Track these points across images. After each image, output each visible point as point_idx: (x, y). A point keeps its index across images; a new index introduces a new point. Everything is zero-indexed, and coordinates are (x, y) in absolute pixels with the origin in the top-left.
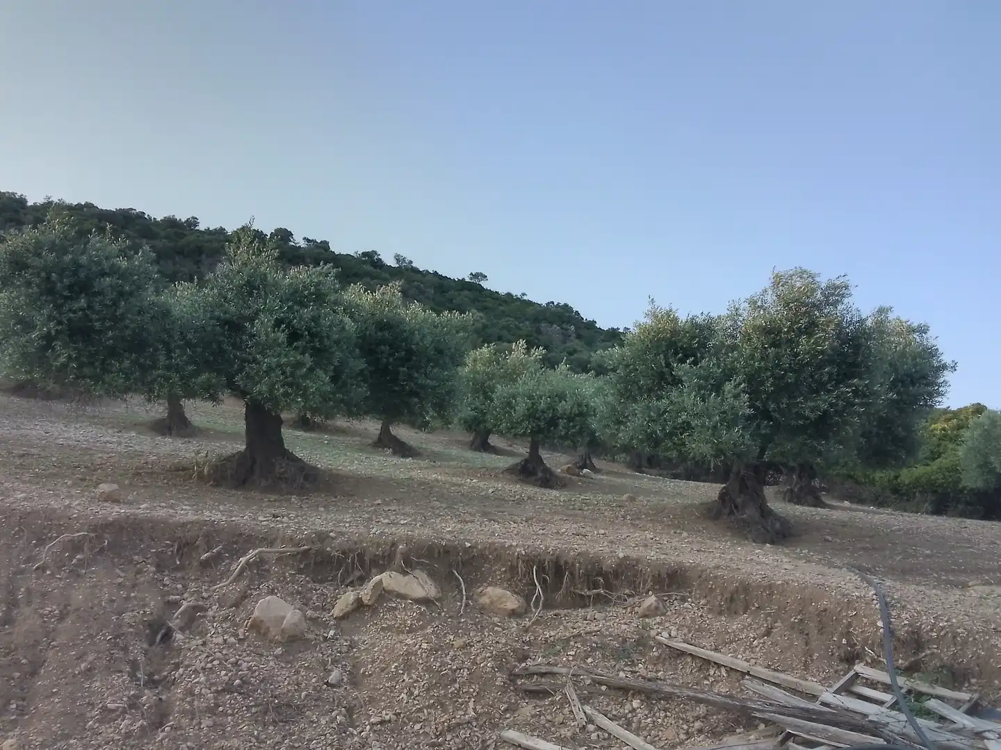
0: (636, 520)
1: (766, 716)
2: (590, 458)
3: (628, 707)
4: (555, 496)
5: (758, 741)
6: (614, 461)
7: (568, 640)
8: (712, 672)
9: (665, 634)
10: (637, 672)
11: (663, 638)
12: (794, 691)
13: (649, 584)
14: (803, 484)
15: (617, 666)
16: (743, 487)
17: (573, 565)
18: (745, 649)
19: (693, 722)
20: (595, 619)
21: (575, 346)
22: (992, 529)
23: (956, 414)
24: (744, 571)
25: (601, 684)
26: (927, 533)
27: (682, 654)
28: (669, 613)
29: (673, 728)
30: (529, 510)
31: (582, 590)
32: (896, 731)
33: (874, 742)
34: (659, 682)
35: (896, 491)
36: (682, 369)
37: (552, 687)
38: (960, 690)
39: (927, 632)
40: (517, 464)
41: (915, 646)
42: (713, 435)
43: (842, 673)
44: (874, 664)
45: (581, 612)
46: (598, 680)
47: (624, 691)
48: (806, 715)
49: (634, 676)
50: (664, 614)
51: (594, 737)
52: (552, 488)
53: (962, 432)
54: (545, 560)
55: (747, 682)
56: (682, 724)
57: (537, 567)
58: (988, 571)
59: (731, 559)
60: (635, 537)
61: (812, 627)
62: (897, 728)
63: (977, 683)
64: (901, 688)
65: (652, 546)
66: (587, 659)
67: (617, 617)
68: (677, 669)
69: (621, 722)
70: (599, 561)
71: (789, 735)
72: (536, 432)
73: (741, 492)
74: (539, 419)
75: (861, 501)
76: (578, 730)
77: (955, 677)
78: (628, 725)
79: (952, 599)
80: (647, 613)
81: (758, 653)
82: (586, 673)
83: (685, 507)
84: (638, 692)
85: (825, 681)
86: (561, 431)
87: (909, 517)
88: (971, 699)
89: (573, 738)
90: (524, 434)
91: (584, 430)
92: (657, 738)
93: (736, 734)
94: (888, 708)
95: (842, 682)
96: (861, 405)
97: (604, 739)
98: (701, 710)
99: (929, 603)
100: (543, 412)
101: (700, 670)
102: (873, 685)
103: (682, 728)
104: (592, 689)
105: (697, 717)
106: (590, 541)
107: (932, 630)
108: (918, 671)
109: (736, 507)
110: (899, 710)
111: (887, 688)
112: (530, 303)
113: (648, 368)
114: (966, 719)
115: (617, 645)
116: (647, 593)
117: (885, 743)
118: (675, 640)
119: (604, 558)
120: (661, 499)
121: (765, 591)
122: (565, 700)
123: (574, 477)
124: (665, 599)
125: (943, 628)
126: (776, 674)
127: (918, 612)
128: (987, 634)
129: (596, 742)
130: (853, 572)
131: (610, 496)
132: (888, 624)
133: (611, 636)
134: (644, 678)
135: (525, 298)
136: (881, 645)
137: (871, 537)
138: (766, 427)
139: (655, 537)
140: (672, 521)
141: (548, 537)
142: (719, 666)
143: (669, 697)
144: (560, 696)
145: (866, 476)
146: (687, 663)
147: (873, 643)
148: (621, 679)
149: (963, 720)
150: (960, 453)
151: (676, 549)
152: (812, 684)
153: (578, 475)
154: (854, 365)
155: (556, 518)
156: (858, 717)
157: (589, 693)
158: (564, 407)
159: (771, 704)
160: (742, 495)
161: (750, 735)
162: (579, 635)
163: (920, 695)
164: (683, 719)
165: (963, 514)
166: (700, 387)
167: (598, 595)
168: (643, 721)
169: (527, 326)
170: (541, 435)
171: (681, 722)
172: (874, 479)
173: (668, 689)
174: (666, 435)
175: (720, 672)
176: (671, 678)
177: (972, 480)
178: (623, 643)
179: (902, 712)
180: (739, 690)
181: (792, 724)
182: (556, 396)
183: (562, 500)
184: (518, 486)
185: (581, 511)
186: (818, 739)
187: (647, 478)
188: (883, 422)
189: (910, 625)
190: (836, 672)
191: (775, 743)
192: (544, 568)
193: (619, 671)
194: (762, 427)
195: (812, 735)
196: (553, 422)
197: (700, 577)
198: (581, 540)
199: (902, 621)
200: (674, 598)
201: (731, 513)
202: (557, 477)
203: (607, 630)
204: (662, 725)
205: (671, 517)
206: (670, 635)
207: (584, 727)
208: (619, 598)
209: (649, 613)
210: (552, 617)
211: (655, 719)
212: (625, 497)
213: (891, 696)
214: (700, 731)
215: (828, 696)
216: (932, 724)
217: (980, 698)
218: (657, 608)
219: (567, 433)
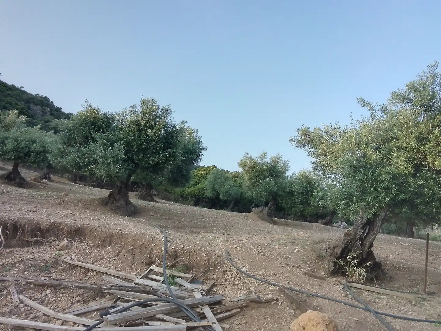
0: (66, 205)
1: (110, 291)
2: (48, 174)
3: (44, 294)
4: (24, 192)
5: (106, 302)
6: (62, 177)
7: (16, 263)
8: (89, 274)
9: (69, 258)
10: (51, 277)
11: (68, 260)
12: (124, 279)
13: (65, 235)
14: (147, 192)
15: (41, 275)
16: (120, 192)
17: (24, 226)
18: (106, 263)
19: (76, 298)
20: (33, 252)
21: (49, 119)
22: (212, 212)
23: (207, 168)
24: (112, 228)
25: (30, 283)
26: (189, 213)
27: (76, 266)
28: (73, 248)
29: (66, 301)
30: (6, 198)
31: (28, 238)
32: (162, 292)
33: (153, 298)
34: (62, 280)
35: (182, 196)
36: (97, 135)
37: (2, 288)
38: (188, 273)
39: (180, 251)
40: (4, 174)
41: (175, 257)
42: (107, 167)
43: (146, 270)
44: (159, 265)
45: (26, 249)
46: (29, 282)
47: (43, 286)
48: (127, 289)
49: (49, 279)
50: (70, 249)
51: (22, 310)
52: (24, 188)
53: (207, 175)
54: (8, 224)
55: (105, 277)
56: (70, 299)
57: (3, 227)
58: (207, 228)
59: (107, 223)
60: (63, 213)
61: (137, 251)
62: (162, 290)
63: (195, 270)
64: (167, 274)
65: (70, 217)
66: (25, 272)
67: (45, 251)
68: (72, 274)
69: (38, 301)
70: (39, 224)
71: (119, 298)
72: (17, 158)
73: (118, 193)
74: (20, 152)
75: (169, 200)
76: (13, 307)
77: (187, 269)
78: (42, 303)
79: (192, 238)
80: (62, 248)
81: (112, 263)
82: (24, 279)
83: (92, 199)
84: (49, 286)
85: (138, 274)
86: (32, 159)
87: (185, 207)
88: (192, 277)
89: (10, 312)
90: (10, 159)
91: (45, 159)
92: (57, 307)
93: (95, 301)
94: (161, 283)
95: (145, 273)
96: (172, 161)
97: (28, 310)
98: (81, 291)
99: (183, 239)
100: (22, 148)
101: (84, 273)
102: (157, 274)
103: (70, 301)
104: (25, 287)
105: (78, 295)
106: (36, 214)
107: (182, 250)
108: (175, 267)
109: (116, 200)
110: (165, 283)
111: (162, 275)
112: (25, 92)
113: (80, 133)
114: (189, 285)
115: (43, 265)
116: (63, 239)
117: (157, 297)
118: (73, 260)
119: (42, 222)
120: (81, 196)
121: (119, 237)
122: (9, 293)
123: (37, 183)
124: (72, 241)
125: (186, 249)
126: (118, 272)
127: (178, 243)
128: (201, 251)
129: (23, 312)
130: (158, 228)
131: (55, 193)
132: (166, 248)
133: (39, 260)
134: (54, 279)
135: (23, 89)
136: (162, 257)
137: (169, 214)
138: (132, 166)
139: (73, 213)
140: (84, 205)
141: (13, 212)
142: (93, 271)
143: (65, 287)
144: (6, 292)
145: (172, 190)
146: (78, 271)
147: (159, 257)
148: (42, 281)
149: (188, 285)
150: (206, 183)
151: (82, 218)
152: (132, 276)
153: (41, 182)
154: (171, 144)
155: (21, 202)
156: (148, 288)
157: (23, 289)
158: (35, 147)
159: (113, 286)
160: (119, 195)
161: (102, 300)
162: (22, 261)
163: (174, 277)
164: (71, 297)
165: (204, 207)
166: (105, 144)
167: (37, 240)
168: (51, 299)
169: (22, 105)
170: (20, 160)
171: (70, 298)
172: (175, 192)
173: (66, 284)
174: (84, 165)
175: (93, 274)
176: (68, 279)
177: (209, 194)
178: (46, 263)
179: (166, 284)
180: (100, 281)
181: (120, 293)
182: (31, 141)
183: (27, 193)
184: (3, 186)
185: (37, 200)
186: (130, 299)
187: (77, 186)
188: (179, 168)
189: (174, 249)
190: (143, 269)
191: (112, 302)
192: (7, 228)
193: (41, 277)
194: (130, 165)
195: (129, 297)
196: (28, 154)
197: (91, 231)
198: (32, 213)
199: (171, 247)
200: (77, 241)
201: (113, 203)
202: (28, 182)
203: (39, 257)
204: (60, 300)
205: (84, 204)
206: (71, 258)
207: (18, 306)
208: (48, 242)
209: (63, 248)
210: (8, 252)
211: (57, 298)
212: (63, 194)
213: (163, 278)
214: (78, 301)
215: (138, 280)
216: (176, 288)
217: (195, 276)
218: (67, 246)
219: (35, 161)
